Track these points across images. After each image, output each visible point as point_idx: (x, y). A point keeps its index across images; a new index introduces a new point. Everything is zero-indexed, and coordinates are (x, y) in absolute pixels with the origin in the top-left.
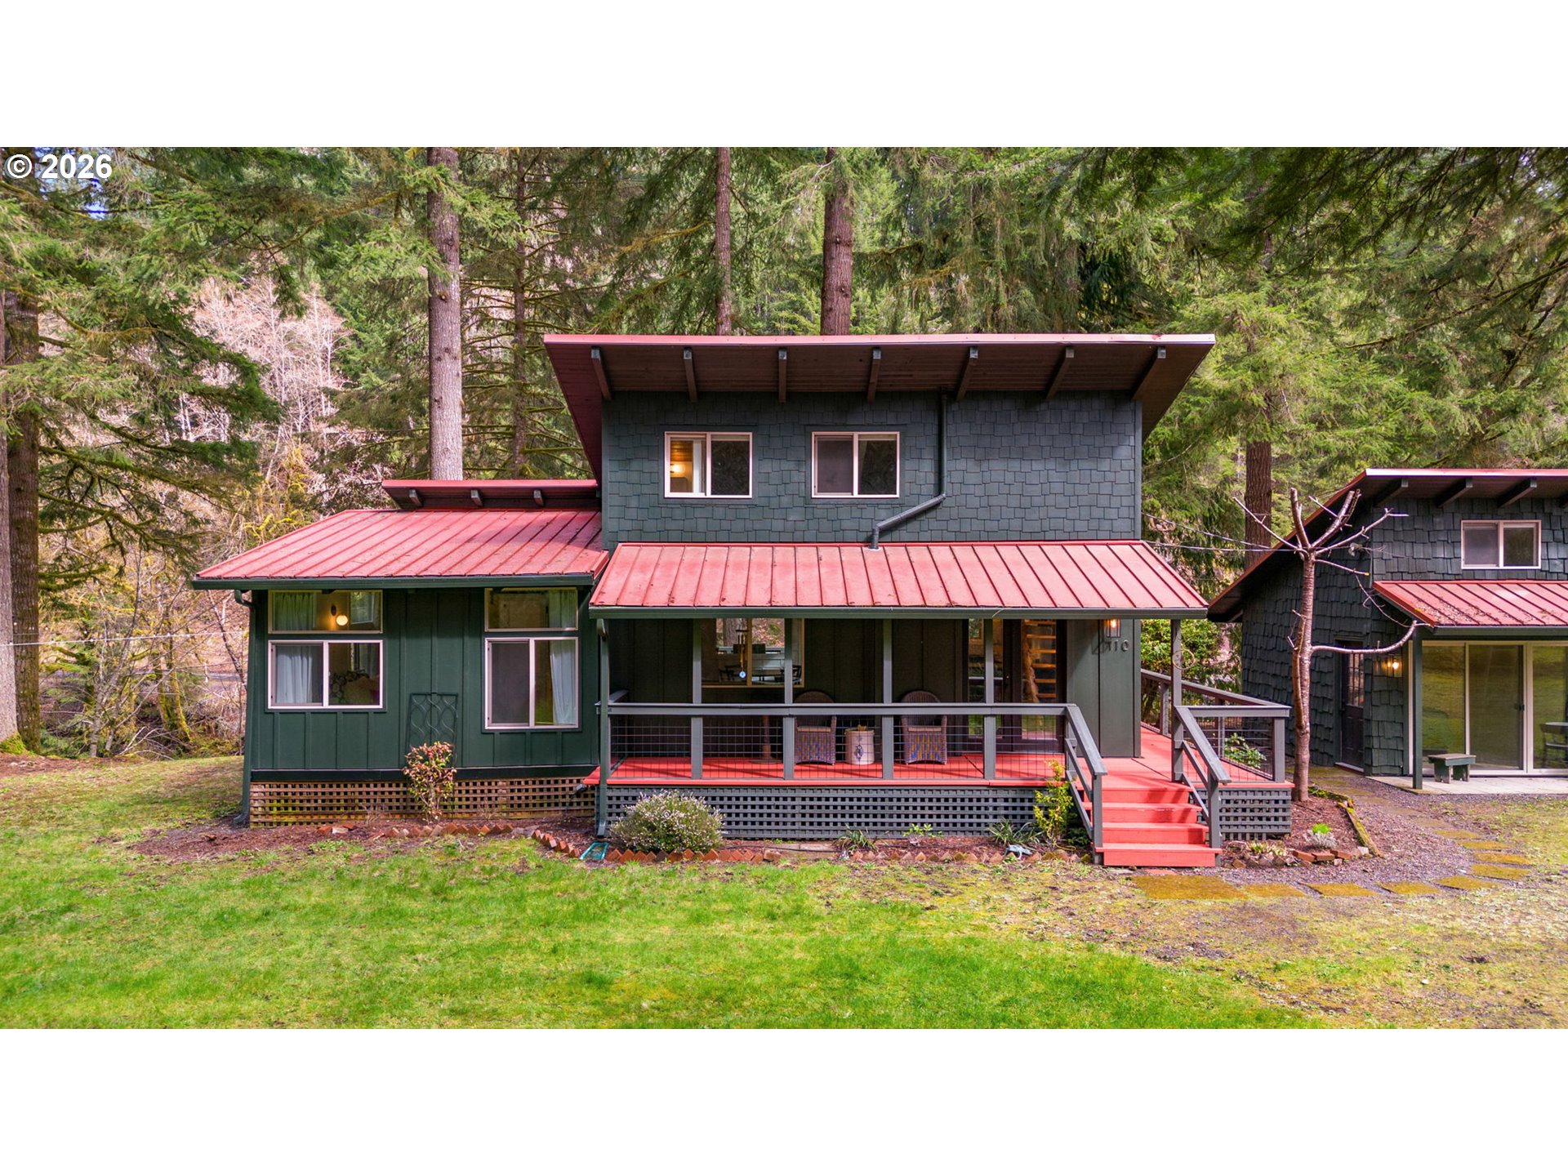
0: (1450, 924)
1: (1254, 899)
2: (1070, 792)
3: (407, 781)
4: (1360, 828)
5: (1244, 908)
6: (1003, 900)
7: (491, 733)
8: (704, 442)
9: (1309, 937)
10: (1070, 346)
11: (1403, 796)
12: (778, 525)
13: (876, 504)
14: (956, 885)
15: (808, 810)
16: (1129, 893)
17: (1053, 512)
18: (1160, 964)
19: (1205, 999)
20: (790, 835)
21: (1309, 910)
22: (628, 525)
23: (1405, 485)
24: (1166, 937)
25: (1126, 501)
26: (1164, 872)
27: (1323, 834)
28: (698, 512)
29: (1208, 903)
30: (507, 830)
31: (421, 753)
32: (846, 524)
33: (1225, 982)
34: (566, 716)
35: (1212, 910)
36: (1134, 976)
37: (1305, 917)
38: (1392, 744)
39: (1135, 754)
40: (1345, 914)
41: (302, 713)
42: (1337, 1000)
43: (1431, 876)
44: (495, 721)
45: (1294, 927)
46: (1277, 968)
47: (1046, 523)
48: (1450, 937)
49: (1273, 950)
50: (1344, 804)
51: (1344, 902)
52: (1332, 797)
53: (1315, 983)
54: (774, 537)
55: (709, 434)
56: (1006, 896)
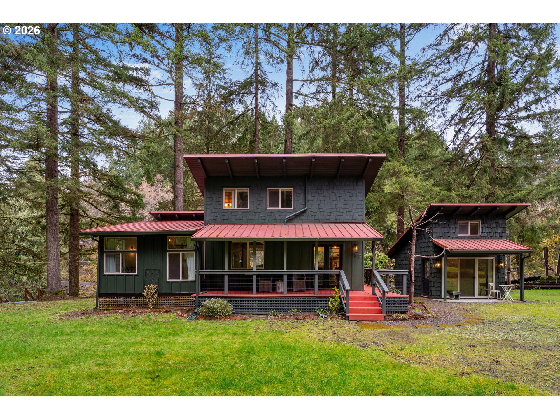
0: (461, 336)
1: (395, 329)
2: (340, 298)
3: (143, 296)
4: (428, 310)
5: (392, 331)
6: (313, 330)
7: (169, 282)
8: (235, 192)
9: (413, 339)
10: (343, 157)
11: (441, 303)
12: (256, 218)
13: (286, 211)
14: (300, 326)
15: (260, 305)
16: (355, 327)
17: (339, 214)
18: (361, 348)
19: (375, 360)
20: (254, 313)
21: (413, 332)
22: (212, 218)
23: (442, 209)
24: (364, 340)
25: (360, 210)
26: (367, 322)
27: (418, 311)
28: (233, 214)
29: (380, 330)
30: (170, 311)
31: (148, 288)
32: (277, 218)
33: (383, 354)
34: (191, 277)
35: (381, 332)
36: (350, 352)
37: (412, 334)
38: (437, 289)
39: (362, 289)
40: (425, 333)
41: (114, 275)
42: (423, 360)
43: (451, 322)
44: (170, 278)
45: (408, 337)
46: (402, 349)
47: (337, 217)
48: (462, 339)
49: (400, 344)
50: (424, 304)
51: (424, 330)
52: (420, 303)
53: (415, 354)
54: (256, 222)
55: (236, 189)
56: (315, 329)
